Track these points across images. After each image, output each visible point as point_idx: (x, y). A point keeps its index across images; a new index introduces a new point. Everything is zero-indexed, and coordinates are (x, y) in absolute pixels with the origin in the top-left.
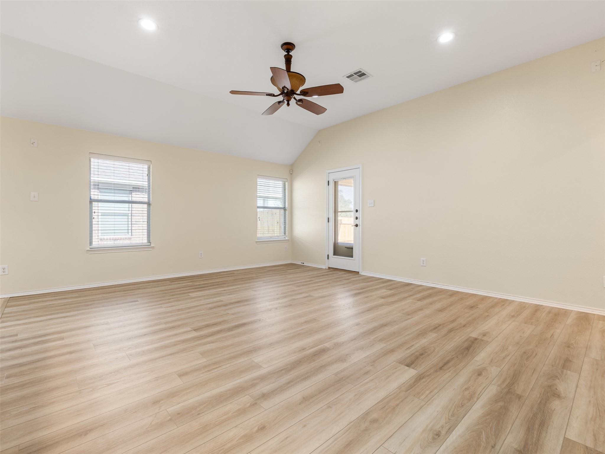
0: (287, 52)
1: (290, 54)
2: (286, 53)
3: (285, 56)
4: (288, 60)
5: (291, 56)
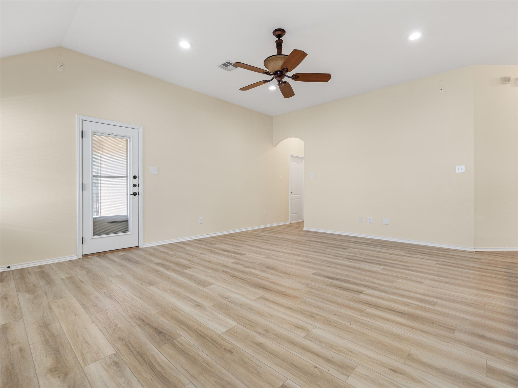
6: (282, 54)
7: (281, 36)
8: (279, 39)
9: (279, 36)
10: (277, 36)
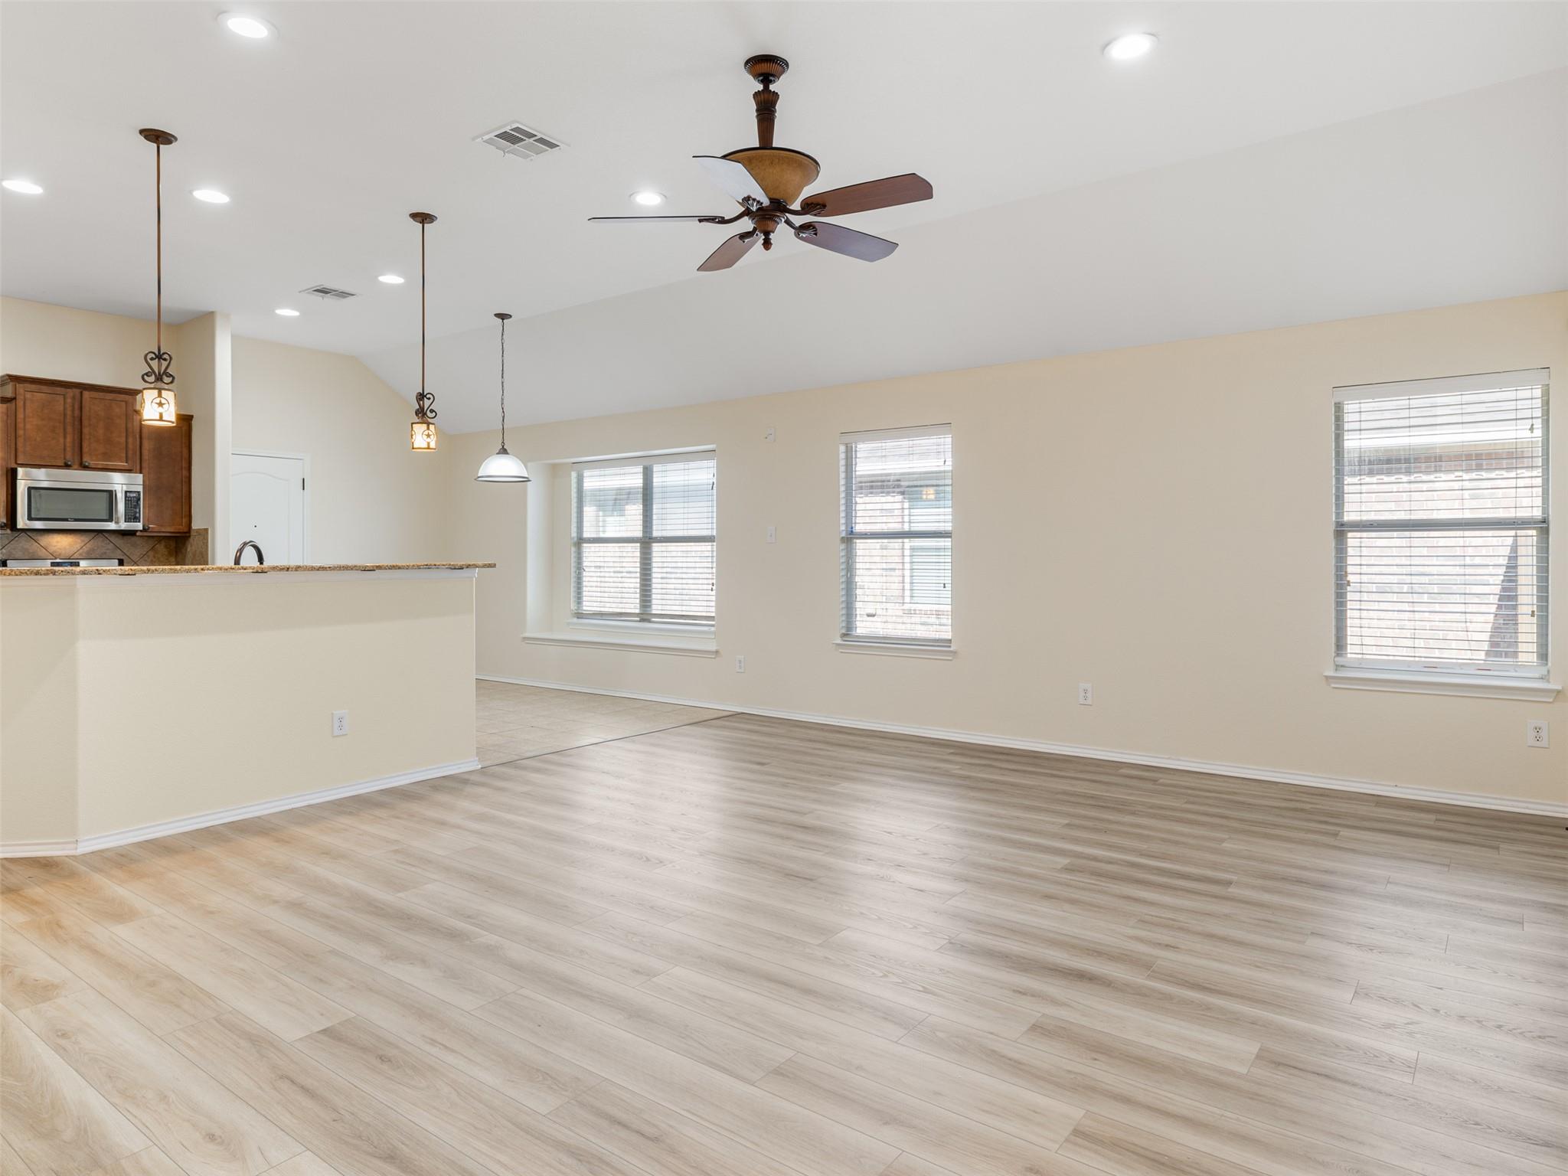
0: (762, 81)
1: (772, 87)
2: (760, 87)
3: (756, 95)
4: (766, 107)
5: (776, 95)
6: (774, 145)
7: (771, 78)
8: (766, 87)
9: (766, 79)
10: (761, 78)
